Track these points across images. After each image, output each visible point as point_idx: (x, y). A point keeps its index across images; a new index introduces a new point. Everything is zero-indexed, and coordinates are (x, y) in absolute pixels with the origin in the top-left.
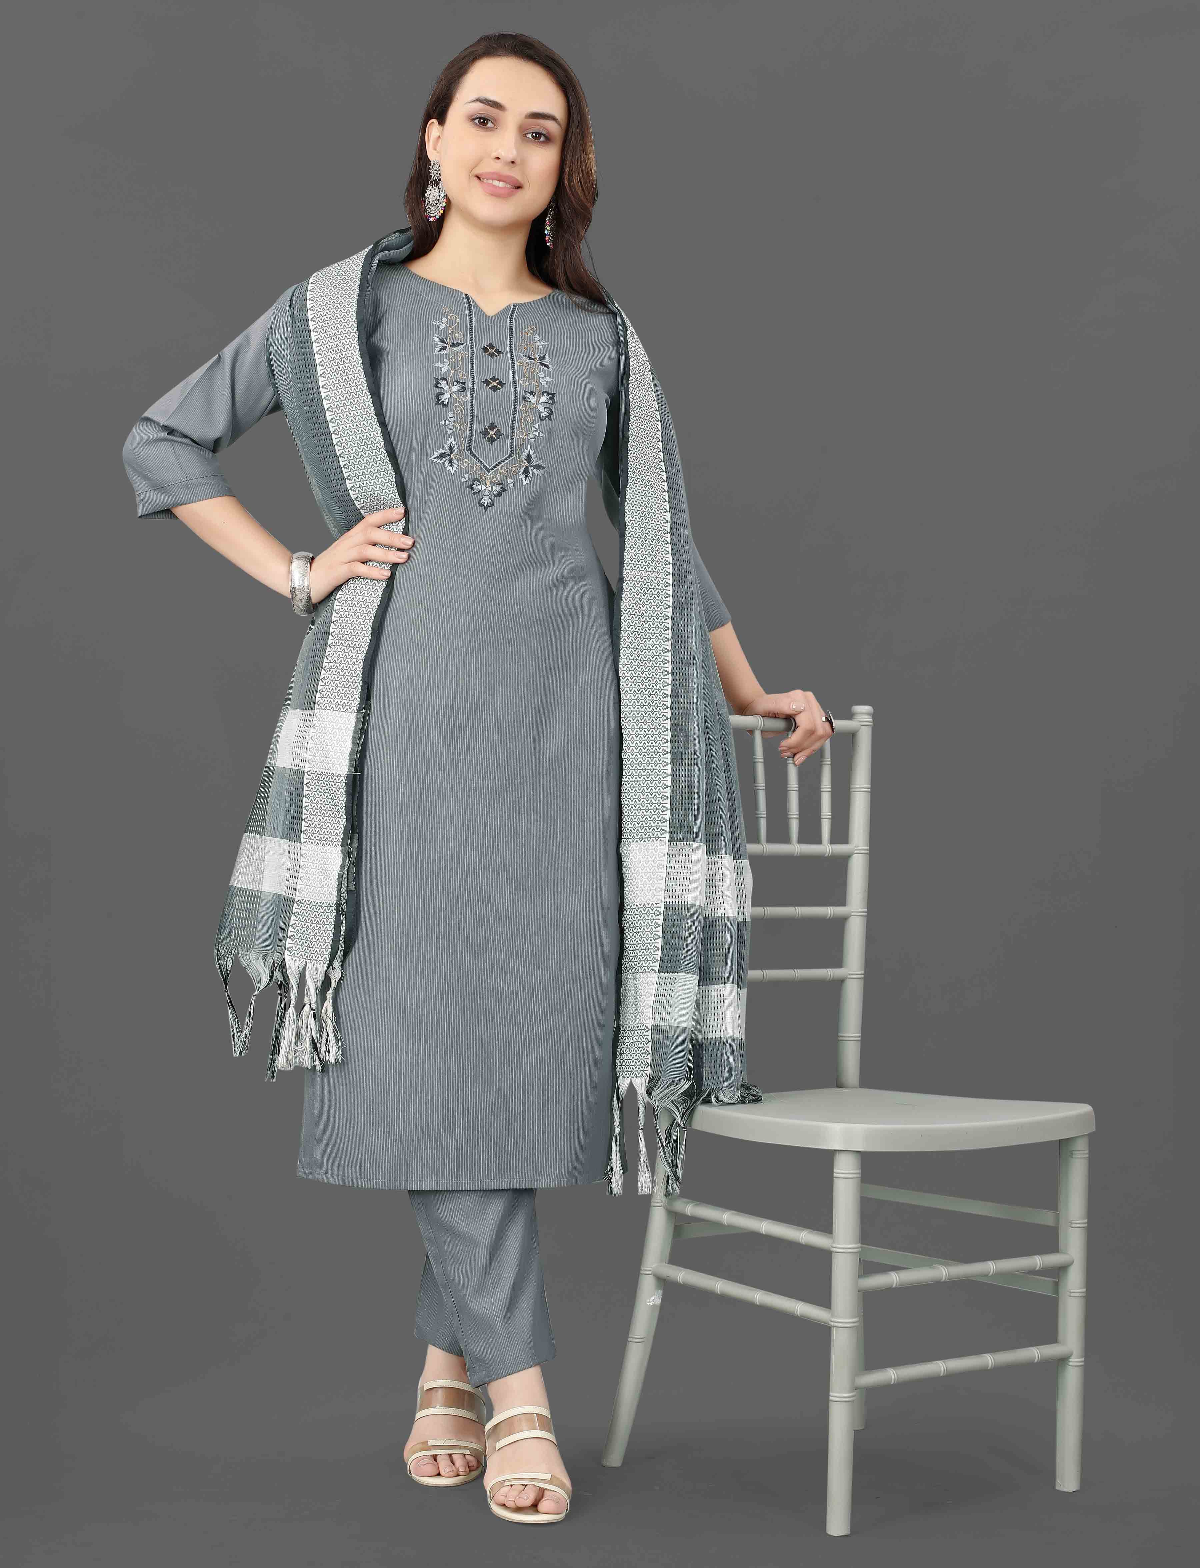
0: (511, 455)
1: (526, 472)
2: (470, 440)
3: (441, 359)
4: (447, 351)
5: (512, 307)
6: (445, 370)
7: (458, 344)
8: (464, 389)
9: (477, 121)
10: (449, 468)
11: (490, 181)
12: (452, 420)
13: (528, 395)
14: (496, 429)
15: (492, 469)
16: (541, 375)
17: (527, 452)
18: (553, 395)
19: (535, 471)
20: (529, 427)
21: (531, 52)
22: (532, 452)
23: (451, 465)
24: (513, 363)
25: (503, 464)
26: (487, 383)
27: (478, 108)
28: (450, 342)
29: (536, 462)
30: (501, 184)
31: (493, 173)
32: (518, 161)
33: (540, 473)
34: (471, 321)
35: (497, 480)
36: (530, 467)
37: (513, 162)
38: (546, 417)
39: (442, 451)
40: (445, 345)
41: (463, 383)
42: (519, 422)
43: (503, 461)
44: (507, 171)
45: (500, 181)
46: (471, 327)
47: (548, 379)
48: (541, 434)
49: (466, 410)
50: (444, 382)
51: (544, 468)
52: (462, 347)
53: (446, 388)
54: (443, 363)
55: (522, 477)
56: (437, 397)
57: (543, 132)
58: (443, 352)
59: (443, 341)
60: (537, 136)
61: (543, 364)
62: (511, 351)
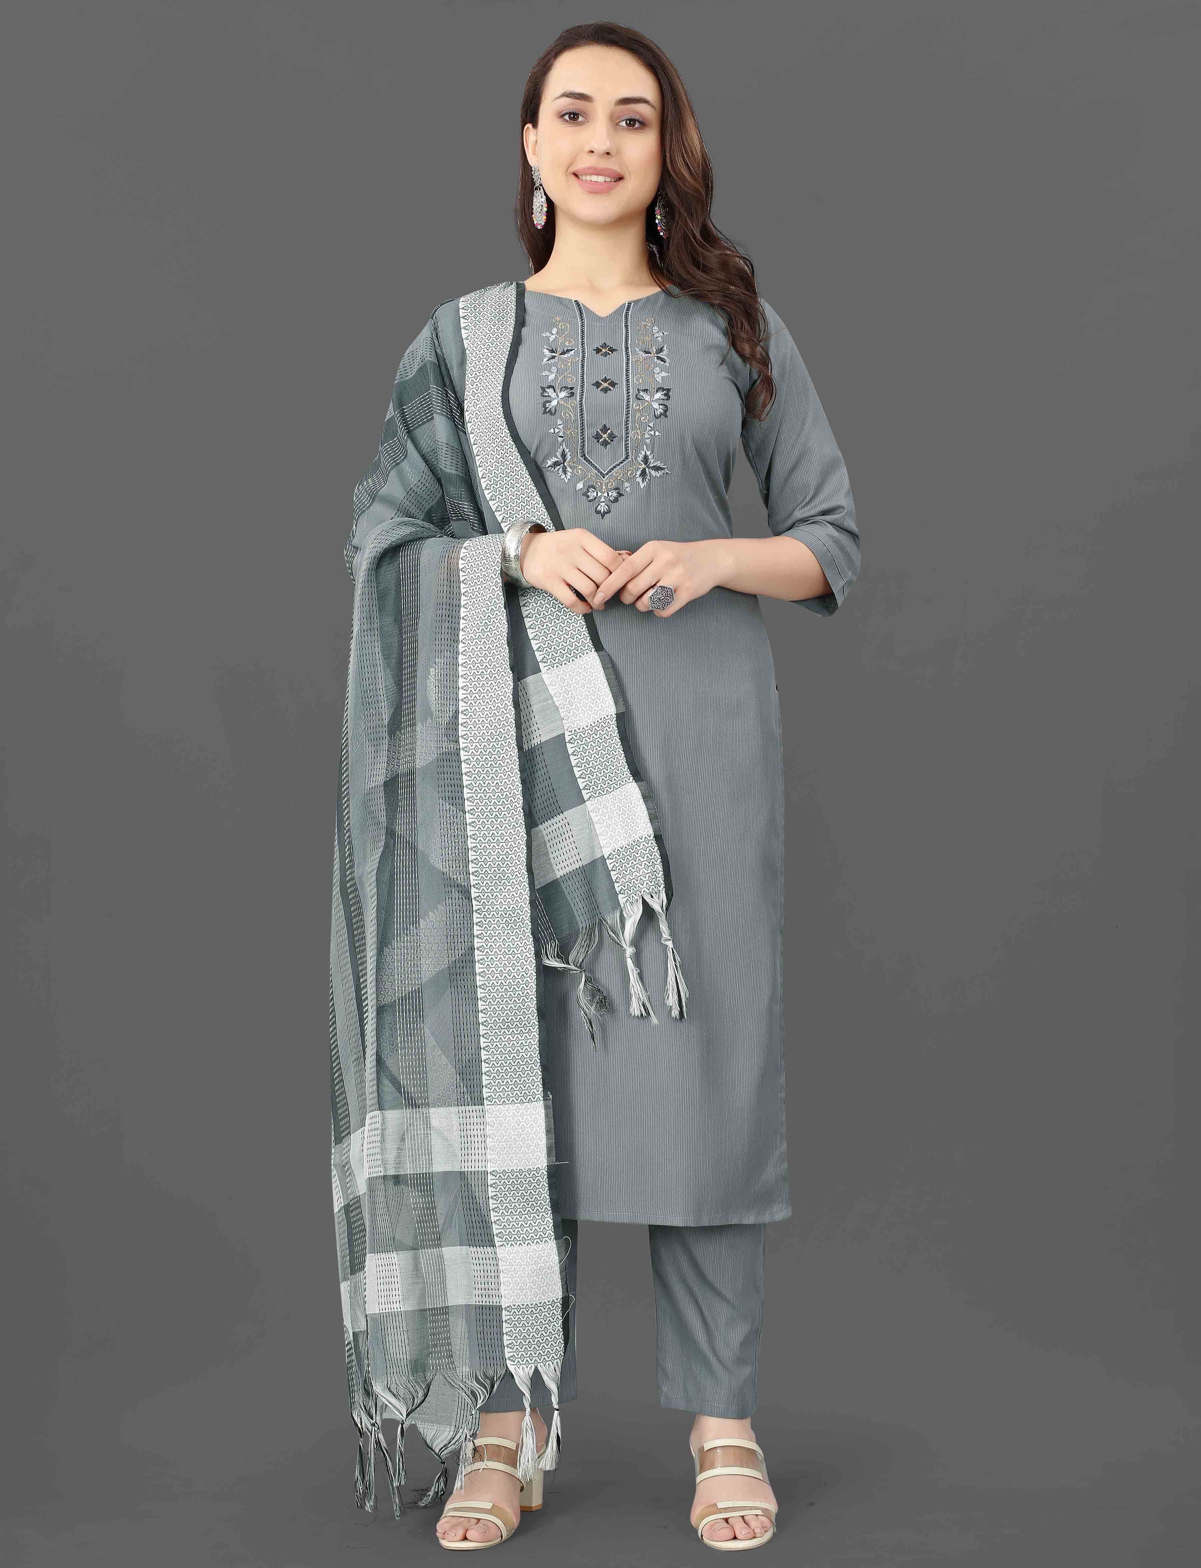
0: (627, 458)
1: (643, 473)
2: (583, 446)
3: (549, 368)
4: (556, 359)
5: (627, 305)
6: (552, 377)
7: (568, 351)
8: (572, 394)
9: (567, 117)
10: (563, 476)
11: (588, 178)
12: (561, 427)
13: (642, 393)
14: (609, 431)
15: (607, 474)
16: (657, 370)
17: (643, 453)
18: (669, 390)
19: (653, 472)
20: (643, 426)
21: (612, 37)
22: (648, 453)
23: (565, 474)
24: (628, 360)
25: (618, 467)
26: (597, 385)
27: (567, 104)
28: (560, 350)
29: (653, 463)
30: (600, 179)
31: (590, 168)
32: (613, 152)
33: (658, 475)
34: (582, 326)
35: (612, 485)
36: (647, 469)
37: (608, 153)
38: (661, 414)
39: (555, 459)
40: (554, 354)
41: (572, 388)
42: (634, 422)
43: (619, 465)
44: (605, 164)
45: (598, 174)
46: (583, 332)
47: (664, 374)
48: (657, 434)
49: (576, 415)
50: (550, 391)
51: (662, 469)
52: (572, 352)
53: (553, 395)
54: (550, 371)
55: (639, 480)
56: (544, 406)
57: (637, 117)
58: (552, 361)
59: (552, 351)
60: (631, 122)
61: (658, 358)
62: (627, 348)
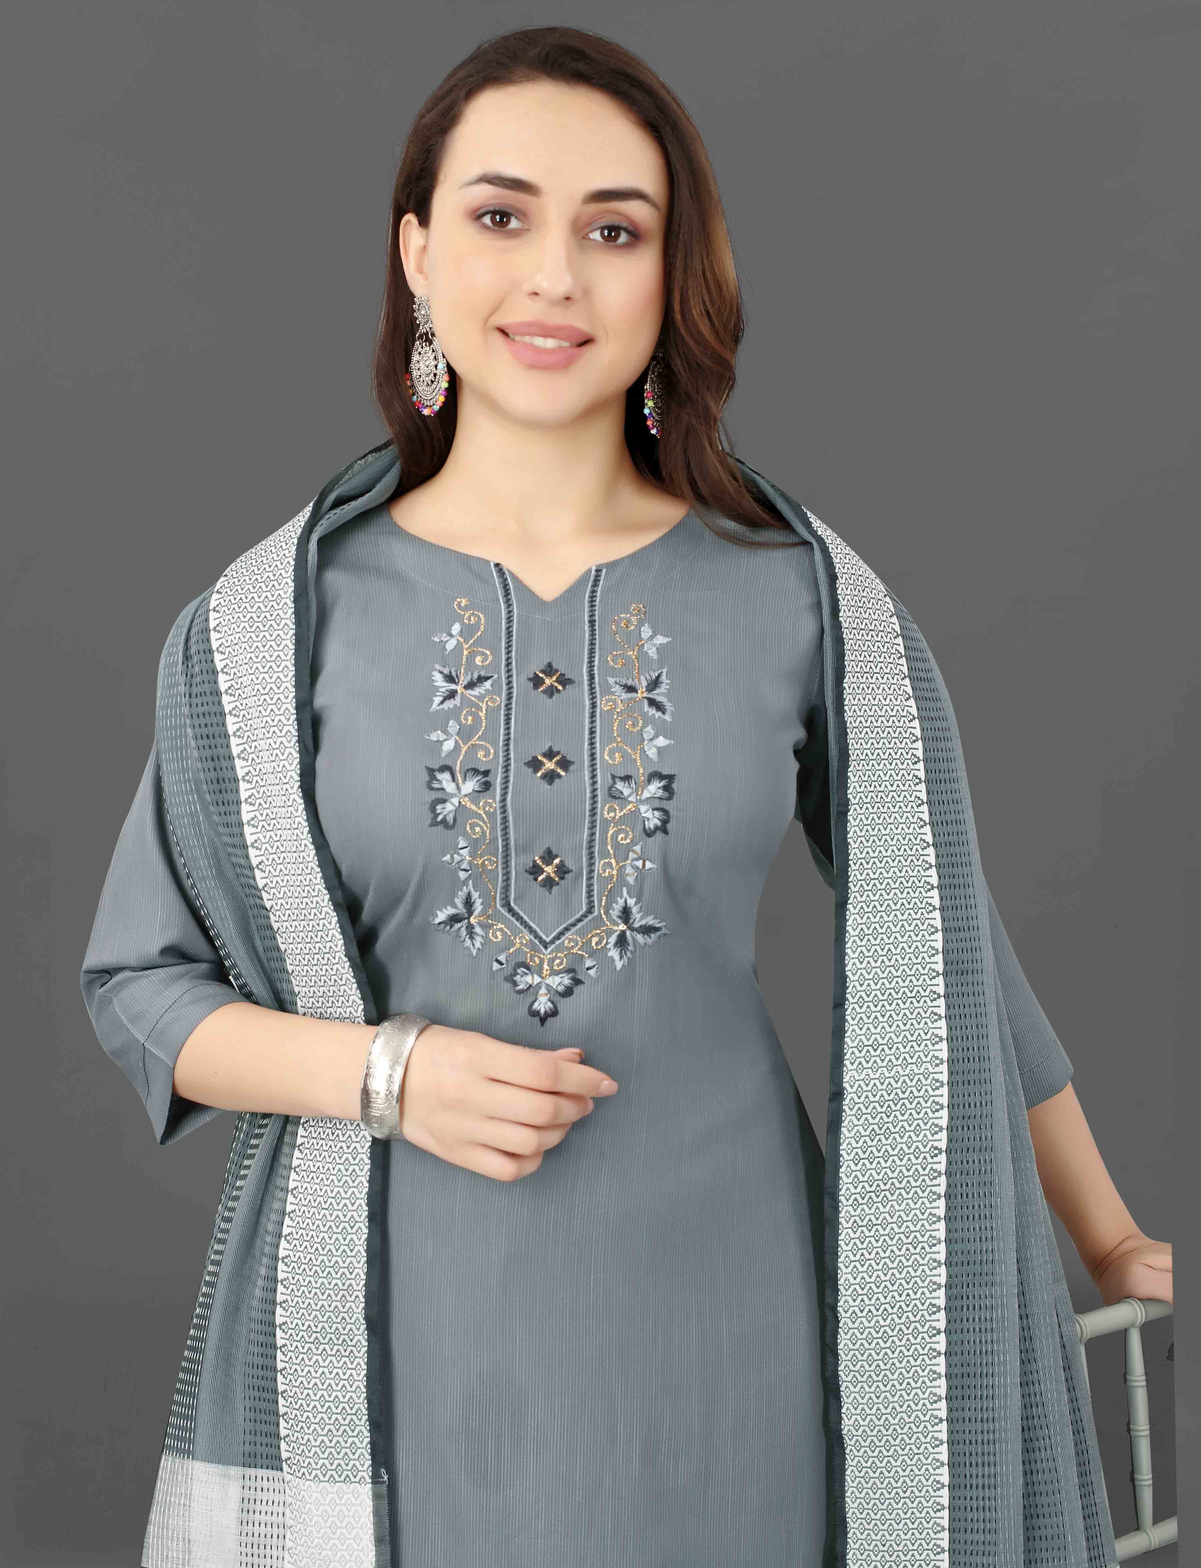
0: (590, 911)
1: (622, 941)
2: (506, 888)
3: (440, 721)
4: (457, 701)
5: (593, 573)
6: (449, 745)
7: (482, 679)
8: (487, 786)
9: (487, 220)
10: (468, 942)
11: (527, 339)
12: (464, 852)
13: (620, 785)
14: (557, 861)
15: (552, 942)
16: (649, 731)
17: (621, 902)
18: (671, 778)
19: (639, 937)
20: (622, 852)
21: (581, 66)
22: (631, 902)
23: (472, 938)
24: (593, 705)
25: (574, 929)
26: (535, 764)
27: (486, 194)
28: (464, 680)
29: (641, 919)
30: (550, 343)
31: (529, 324)
32: (577, 295)
33: (649, 941)
34: (509, 620)
35: (561, 963)
36: (628, 933)
37: (567, 299)
38: (657, 828)
39: (450, 911)
40: (453, 687)
41: (486, 773)
42: (604, 842)
43: (574, 925)
44: (558, 318)
45: (546, 336)
46: (509, 634)
47: (661, 741)
48: (649, 865)
49: (493, 829)
50: (445, 777)
51: (657, 929)
52: (488, 684)
53: (450, 787)
54: (445, 732)
55: (614, 953)
56: (433, 809)
57: (624, 224)
58: (450, 704)
59: (450, 679)
60: (612, 232)
61: (652, 703)
62: (591, 677)
